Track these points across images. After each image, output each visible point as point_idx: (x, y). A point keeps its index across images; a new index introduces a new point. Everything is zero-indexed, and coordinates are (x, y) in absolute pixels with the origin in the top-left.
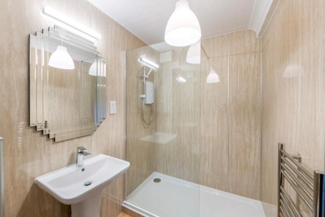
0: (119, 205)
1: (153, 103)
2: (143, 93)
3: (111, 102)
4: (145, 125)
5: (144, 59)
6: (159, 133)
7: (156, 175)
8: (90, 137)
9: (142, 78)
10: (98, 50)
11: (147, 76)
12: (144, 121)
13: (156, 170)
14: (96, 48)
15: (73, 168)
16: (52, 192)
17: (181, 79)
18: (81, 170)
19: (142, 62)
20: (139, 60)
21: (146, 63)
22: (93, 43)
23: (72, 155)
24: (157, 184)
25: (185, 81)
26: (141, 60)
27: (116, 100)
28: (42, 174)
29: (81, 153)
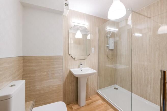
0: (96, 91)
1: (114, 49)
2: (108, 44)
3: (92, 48)
4: (109, 59)
5: (108, 28)
6: (118, 65)
7: (116, 86)
8: (84, 60)
9: (107, 37)
10: (88, 29)
11: (110, 36)
12: (108, 57)
13: (116, 84)
14: (86, 29)
15: (79, 69)
16: (73, 72)
17: (138, 35)
18: (81, 70)
19: (107, 30)
20: (106, 29)
21: (109, 29)
22: (85, 27)
23: (79, 65)
24: (115, 90)
25: (141, 35)
26: (107, 29)
27: (94, 47)
28: (71, 68)
29: (81, 64)
